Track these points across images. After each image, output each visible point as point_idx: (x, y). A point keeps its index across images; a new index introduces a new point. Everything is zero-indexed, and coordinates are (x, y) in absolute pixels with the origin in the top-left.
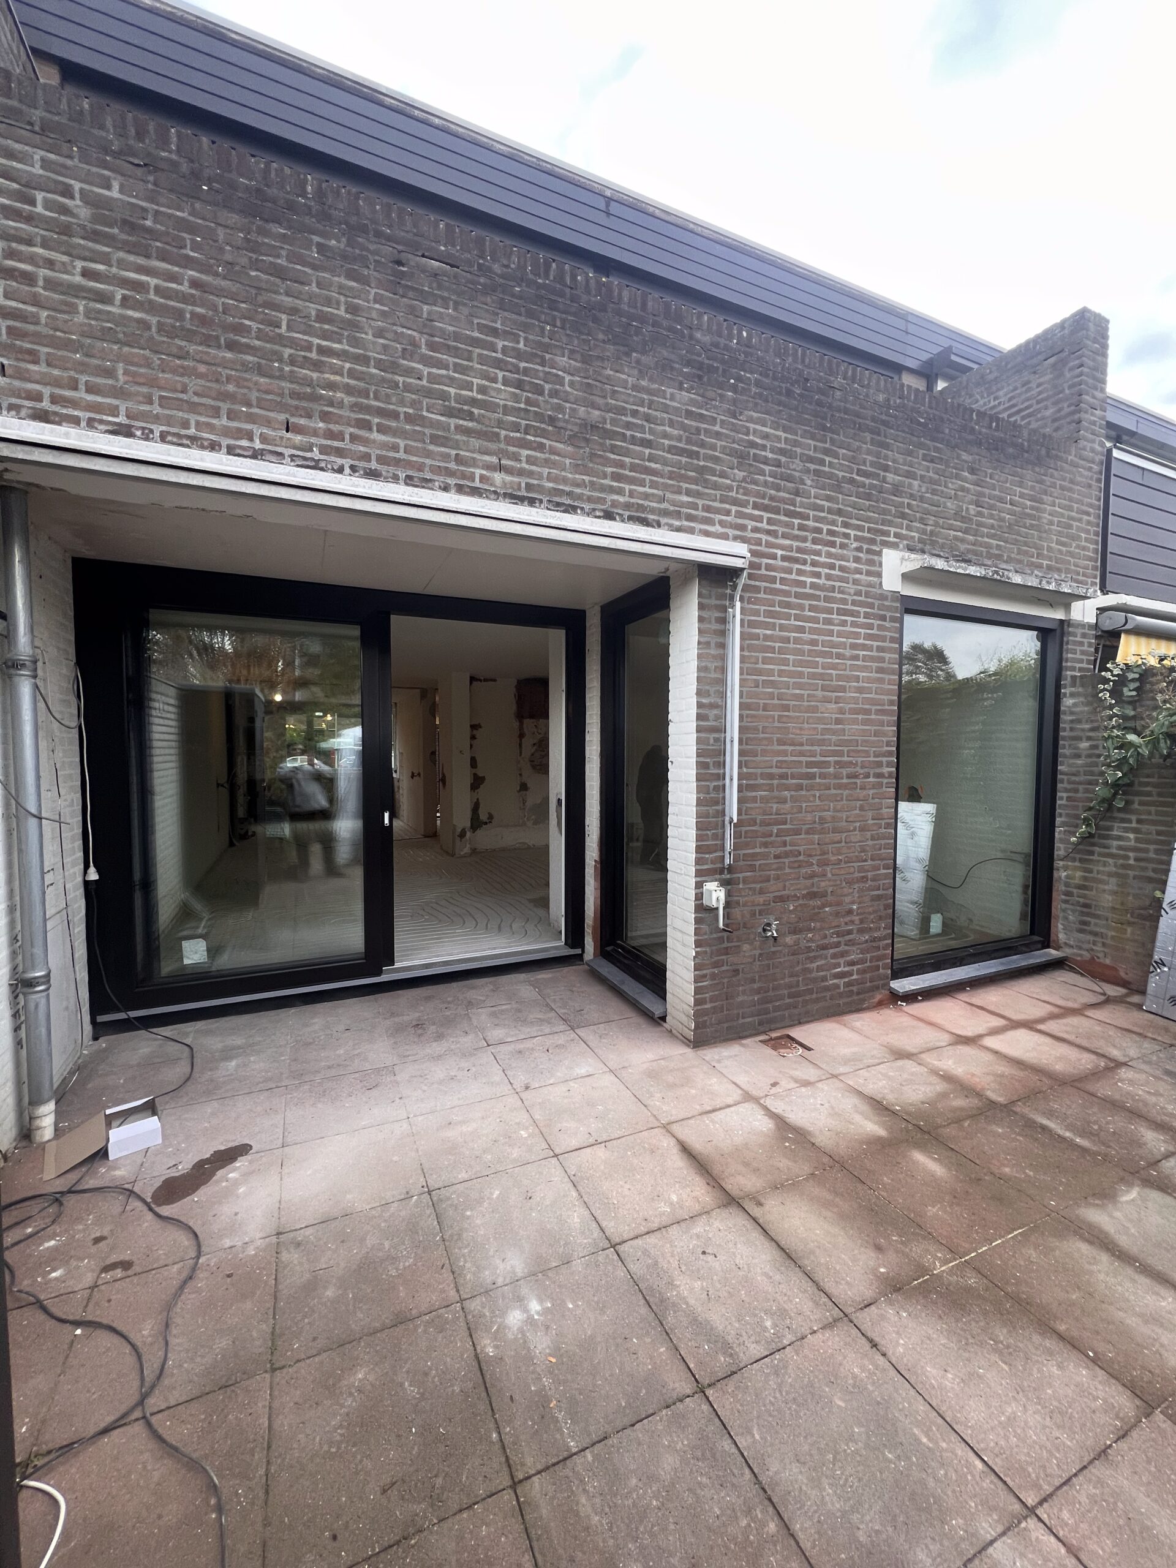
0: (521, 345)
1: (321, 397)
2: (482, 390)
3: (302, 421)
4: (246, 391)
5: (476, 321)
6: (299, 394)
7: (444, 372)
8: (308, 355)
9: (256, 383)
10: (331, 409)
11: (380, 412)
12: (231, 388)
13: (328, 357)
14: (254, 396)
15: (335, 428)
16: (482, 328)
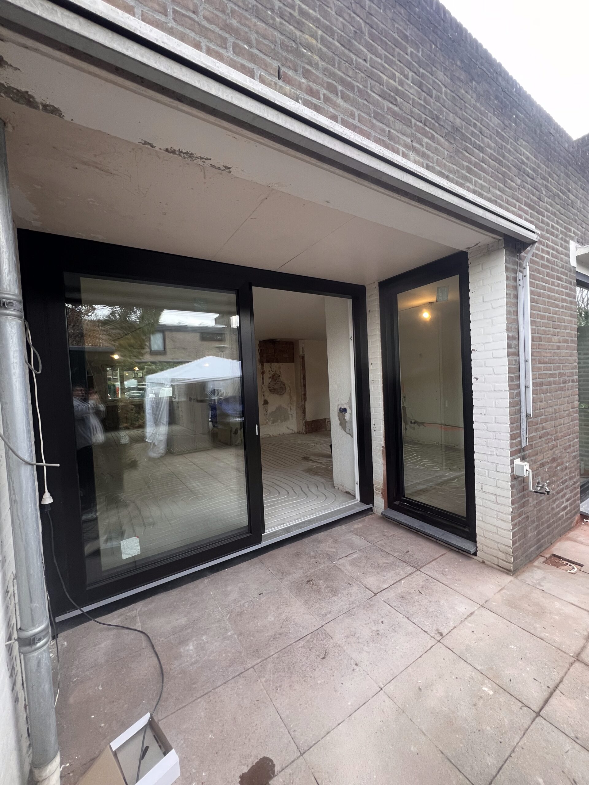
0: (420, 55)
1: (303, 55)
2: (401, 83)
3: (290, 73)
4: (246, 29)
5: (396, 25)
6: (287, 46)
7: (379, 60)
8: (292, 12)
9: (255, 25)
10: (310, 68)
11: (342, 82)
12: (234, 22)
13: (307, 20)
14: (253, 37)
15: (315, 86)
16: (399, 32)
